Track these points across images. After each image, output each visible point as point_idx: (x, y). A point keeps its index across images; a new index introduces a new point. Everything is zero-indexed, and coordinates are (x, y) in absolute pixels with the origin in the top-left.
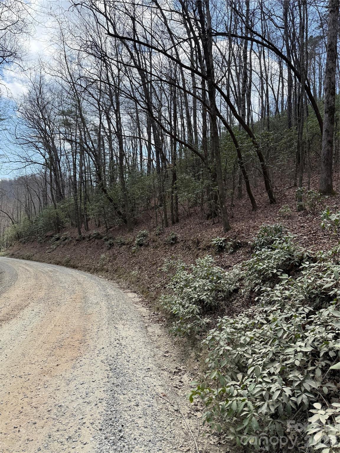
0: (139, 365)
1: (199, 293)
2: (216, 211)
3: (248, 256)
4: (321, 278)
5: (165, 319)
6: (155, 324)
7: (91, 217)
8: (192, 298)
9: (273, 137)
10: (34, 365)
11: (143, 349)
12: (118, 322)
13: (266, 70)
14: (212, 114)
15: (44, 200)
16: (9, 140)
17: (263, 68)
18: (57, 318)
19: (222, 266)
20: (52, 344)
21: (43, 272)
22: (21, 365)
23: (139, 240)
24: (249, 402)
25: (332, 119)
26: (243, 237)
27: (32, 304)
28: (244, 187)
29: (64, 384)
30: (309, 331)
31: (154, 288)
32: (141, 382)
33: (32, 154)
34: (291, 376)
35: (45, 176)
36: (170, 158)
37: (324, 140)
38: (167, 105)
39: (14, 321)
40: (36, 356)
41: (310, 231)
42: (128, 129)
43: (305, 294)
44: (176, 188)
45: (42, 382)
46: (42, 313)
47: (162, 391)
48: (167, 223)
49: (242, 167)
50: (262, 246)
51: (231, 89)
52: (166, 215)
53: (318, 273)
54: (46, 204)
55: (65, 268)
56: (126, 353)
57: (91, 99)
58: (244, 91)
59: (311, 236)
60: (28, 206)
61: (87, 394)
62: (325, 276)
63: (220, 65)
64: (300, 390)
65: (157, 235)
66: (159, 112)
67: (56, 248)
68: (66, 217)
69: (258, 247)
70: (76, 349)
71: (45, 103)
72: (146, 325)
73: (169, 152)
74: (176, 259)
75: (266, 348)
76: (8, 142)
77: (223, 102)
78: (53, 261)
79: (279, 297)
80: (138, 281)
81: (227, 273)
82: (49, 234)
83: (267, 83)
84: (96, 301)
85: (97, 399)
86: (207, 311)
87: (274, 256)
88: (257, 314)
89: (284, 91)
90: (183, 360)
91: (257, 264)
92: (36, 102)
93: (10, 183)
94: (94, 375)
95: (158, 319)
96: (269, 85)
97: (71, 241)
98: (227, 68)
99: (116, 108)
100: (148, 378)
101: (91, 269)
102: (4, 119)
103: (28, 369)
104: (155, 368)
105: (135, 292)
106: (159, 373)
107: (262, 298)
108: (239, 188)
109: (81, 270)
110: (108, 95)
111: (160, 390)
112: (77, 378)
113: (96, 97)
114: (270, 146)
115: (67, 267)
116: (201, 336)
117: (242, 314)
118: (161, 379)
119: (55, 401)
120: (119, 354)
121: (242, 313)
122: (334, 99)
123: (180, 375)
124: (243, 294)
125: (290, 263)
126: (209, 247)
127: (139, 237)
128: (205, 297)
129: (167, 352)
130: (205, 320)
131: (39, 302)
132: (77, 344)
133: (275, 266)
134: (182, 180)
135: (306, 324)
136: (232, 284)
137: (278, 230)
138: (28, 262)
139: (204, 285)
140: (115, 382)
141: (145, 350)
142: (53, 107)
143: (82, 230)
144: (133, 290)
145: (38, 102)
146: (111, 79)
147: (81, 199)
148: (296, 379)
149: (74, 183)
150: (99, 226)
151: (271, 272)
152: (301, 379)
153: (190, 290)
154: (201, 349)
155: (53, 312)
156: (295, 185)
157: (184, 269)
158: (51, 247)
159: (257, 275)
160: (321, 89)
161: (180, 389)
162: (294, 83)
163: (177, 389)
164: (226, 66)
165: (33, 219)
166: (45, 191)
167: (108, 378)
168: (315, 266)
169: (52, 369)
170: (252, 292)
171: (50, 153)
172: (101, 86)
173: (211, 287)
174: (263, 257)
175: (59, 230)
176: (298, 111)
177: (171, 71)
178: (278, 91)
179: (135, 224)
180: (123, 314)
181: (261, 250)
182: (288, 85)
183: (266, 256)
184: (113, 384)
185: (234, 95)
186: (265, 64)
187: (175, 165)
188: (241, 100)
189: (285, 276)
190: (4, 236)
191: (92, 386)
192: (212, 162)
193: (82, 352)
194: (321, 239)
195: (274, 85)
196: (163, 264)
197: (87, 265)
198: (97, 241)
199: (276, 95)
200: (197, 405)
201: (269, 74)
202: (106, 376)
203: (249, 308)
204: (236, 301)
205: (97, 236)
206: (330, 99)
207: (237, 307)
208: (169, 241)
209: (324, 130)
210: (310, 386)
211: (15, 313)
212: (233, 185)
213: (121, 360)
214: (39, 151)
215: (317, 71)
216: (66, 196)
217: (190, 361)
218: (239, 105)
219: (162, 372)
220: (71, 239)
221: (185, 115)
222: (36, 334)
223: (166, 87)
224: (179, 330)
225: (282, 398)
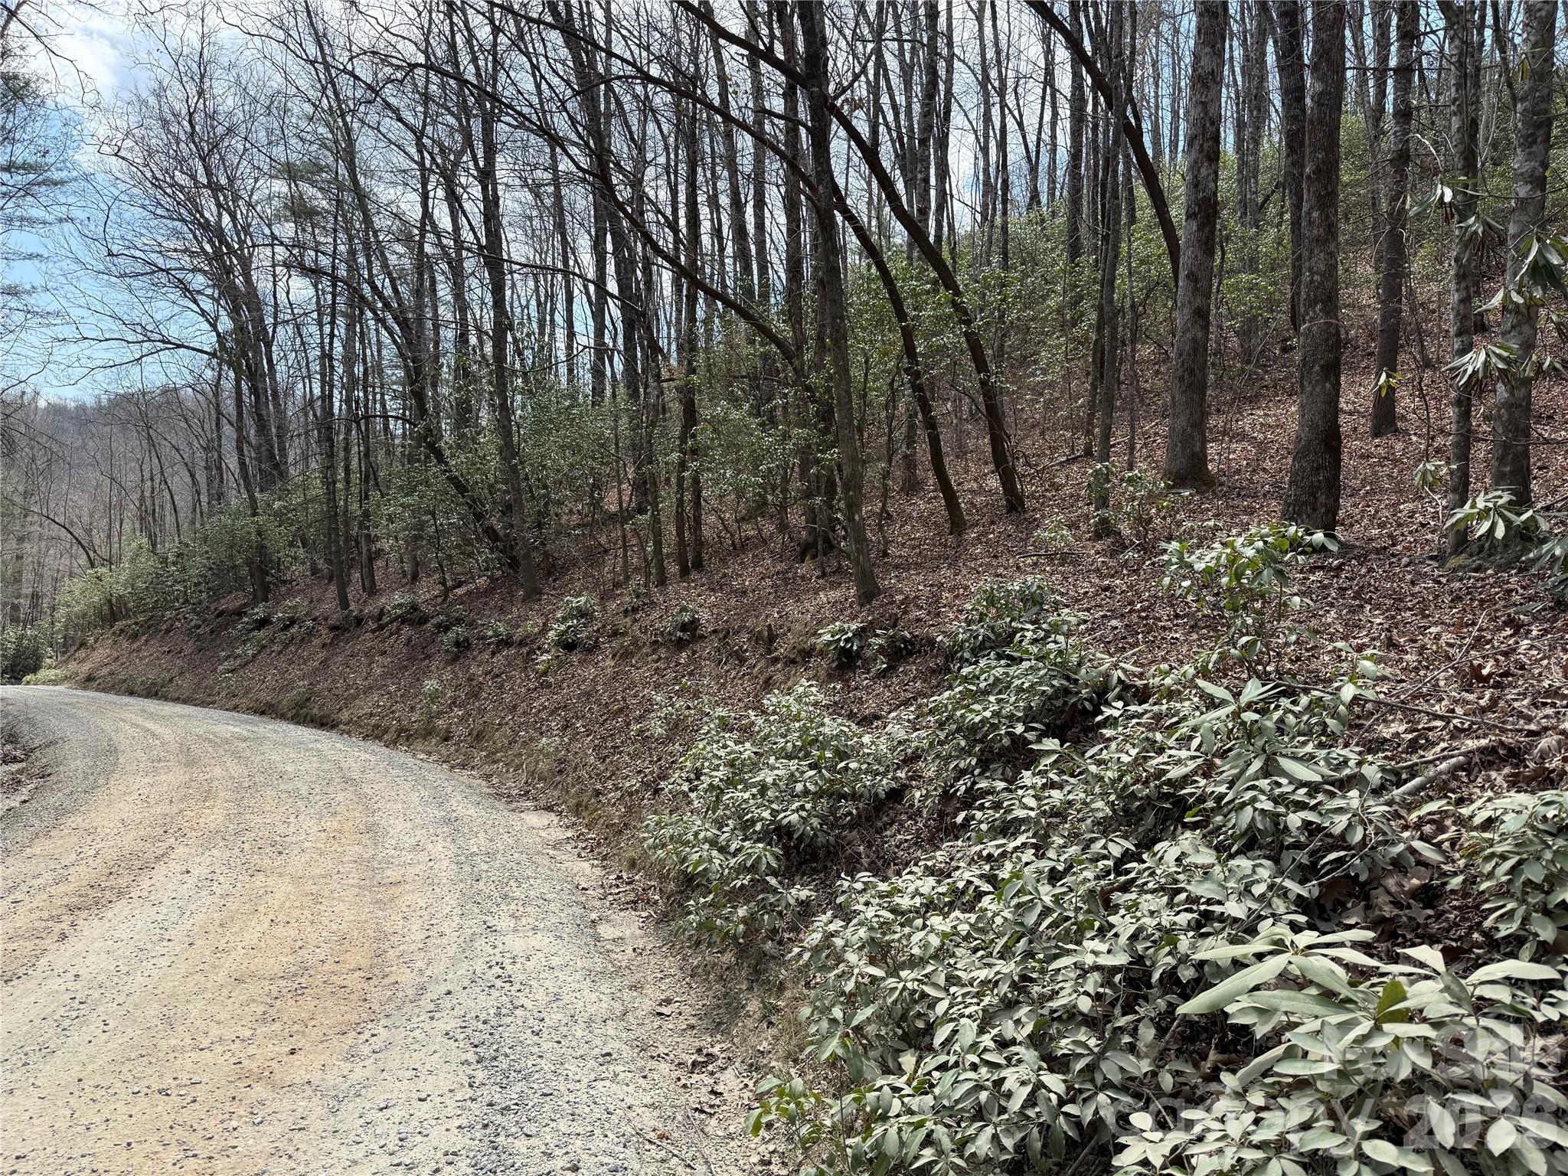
0: (574, 1043)
1: (774, 806)
2: (831, 534)
3: (934, 682)
4: (1161, 751)
5: (657, 897)
6: (622, 914)
7: (386, 544)
8: (753, 822)
9: (1019, 291)
10: (207, 1054)
11: (586, 992)
12: (495, 909)
13: (999, 62)
14: (822, 205)
15: (210, 481)
16: (78, 261)
17: (990, 54)
18: (277, 896)
19: (851, 716)
20: (267, 983)
21: (210, 741)
22: (161, 1055)
23: (563, 628)
24: (939, 1126)
25: (1207, 238)
26: (919, 620)
27: (180, 850)
28: (922, 451)
29: (319, 1111)
30: (1122, 912)
31: (619, 793)
32: (585, 1096)
33: (167, 313)
34: (1064, 1045)
35: (216, 394)
36: (674, 347)
37: (1183, 305)
38: (662, 160)
39: (121, 907)
40: (213, 1024)
41: (1131, 603)
42: (523, 238)
43: (1112, 797)
44: (694, 452)
45: (242, 1109)
46: (222, 879)
47: (653, 1123)
48: (662, 570)
49: (917, 388)
50: (981, 650)
51: (884, 118)
52: (658, 545)
53: (1150, 735)
54: (220, 496)
55: (292, 727)
56: (530, 1007)
57: (389, 124)
58: (927, 128)
59: (1134, 617)
60: (148, 502)
61: (401, 1140)
62: (1171, 742)
63: (848, 32)
64: (1093, 1081)
65: (626, 611)
66: (636, 183)
67: (254, 656)
68: (291, 545)
69: (967, 655)
70: (354, 997)
71: (220, 130)
72: (594, 916)
73: (669, 324)
74: (696, 695)
75: (990, 966)
76: (75, 267)
77: (855, 159)
78: (244, 702)
79: (1032, 809)
80: (560, 772)
81: (866, 739)
82: (229, 603)
83: (1003, 105)
84: (413, 841)
85: (439, 1154)
86: (801, 864)
87: (1017, 682)
88: (962, 864)
89: (1059, 132)
90: (719, 1024)
91: (964, 707)
92: (186, 123)
93: (81, 418)
94: (423, 1078)
95: (632, 897)
96: (1011, 112)
97: (310, 632)
98: (870, 46)
99: (481, 164)
100: (607, 1083)
101: (386, 731)
102: (62, 183)
103: (189, 1065)
104: (627, 1053)
105: (549, 809)
106: (643, 1069)
107: (979, 815)
108: (906, 457)
109: (349, 733)
110: (452, 114)
111: (648, 1120)
112: (363, 1092)
113: (411, 119)
114: (1007, 319)
115: (298, 723)
116: (780, 943)
117: (915, 869)
118: (648, 1087)
119: (293, 1165)
120: (504, 1011)
121: (916, 864)
122: (1216, 173)
123: (712, 1073)
124: (917, 804)
125: (1065, 703)
126: (807, 654)
127: (564, 619)
128: (794, 818)
129: (668, 1001)
130: (793, 891)
131: (206, 845)
132: (354, 980)
133: (1020, 714)
134: (716, 423)
135: (1112, 891)
136: (884, 774)
137: (1033, 600)
138: (151, 705)
139: (792, 779)
140: (497, 1098)
141: (594, 997)
142: (248, 145)
143: (354, 591)
144: (542, 803)
145: (193, 127)
146: (464, 59)
147: (347, 481)
148: (1079, 1051)
149: (326, 425)
150: (415, 578)
151: (1008, 733)
152: (1096, 1050)
153: (746, 795)
154: (781, 988)
155: (260, 876)
156: (1088, 452)
157: (725, 726)
158: (239, 651)
159: (963, 743)
160: (1177, 135)
161: (711, 1115)
162: (1089, 108)
163: (703, 1116)
164: (869, 37)
165: (169, 547)
166: (213, 447)
167: (471, 1086)
168: (1143, 714)
169: (273, 1064)
170: (947, 796)
171: (234, 312)
172: (428, 81)
173: (816, 784)
174: (983, 685)
175: (264, 592)
176: (1103, 206)
177: (679, 43)
178: (1040, 133)
179: (549, 574)
180: (512, 883)
181: (976, 663)
182: (1072, 116)
183: (991, 681)
184: (491, 1105)
185: (892, 139)
186: (996, 43)
187: (693, 371)
188: (915, 159)
189: (1051, 744)
190: (53, 609)
191: (417, 1114)
192: (818, 366)
193: (376, 1007)
194: (1164, 628)
195: (1026, 112)
196: (649, 711)
197: (371, 715)
198: (406, 630)
199: (1032, 147)
200: (770, 1163)
201: (1011, 74)
202: (466, 1081)
203: (938, 848)
204: (895, 827)
205: (407, 612)
206: (1204, 172)
207: (898, 847)
208: (670, 633)
209: (1182, 274)
210: (1121, 1069)
211: (123, 881)
212: (889, 448)
213: (511, 1029)
214: (195, 302)
215: (1166, 73)
216: (292, 471)
217: (744, 1027)
218: (909, 175)
219: (653, 1064)
220: (309, 623)
221: (724, 200)
222: (208, 953)
223: (662, 99)
224: (706, 926)
225: (1037, 1109)
